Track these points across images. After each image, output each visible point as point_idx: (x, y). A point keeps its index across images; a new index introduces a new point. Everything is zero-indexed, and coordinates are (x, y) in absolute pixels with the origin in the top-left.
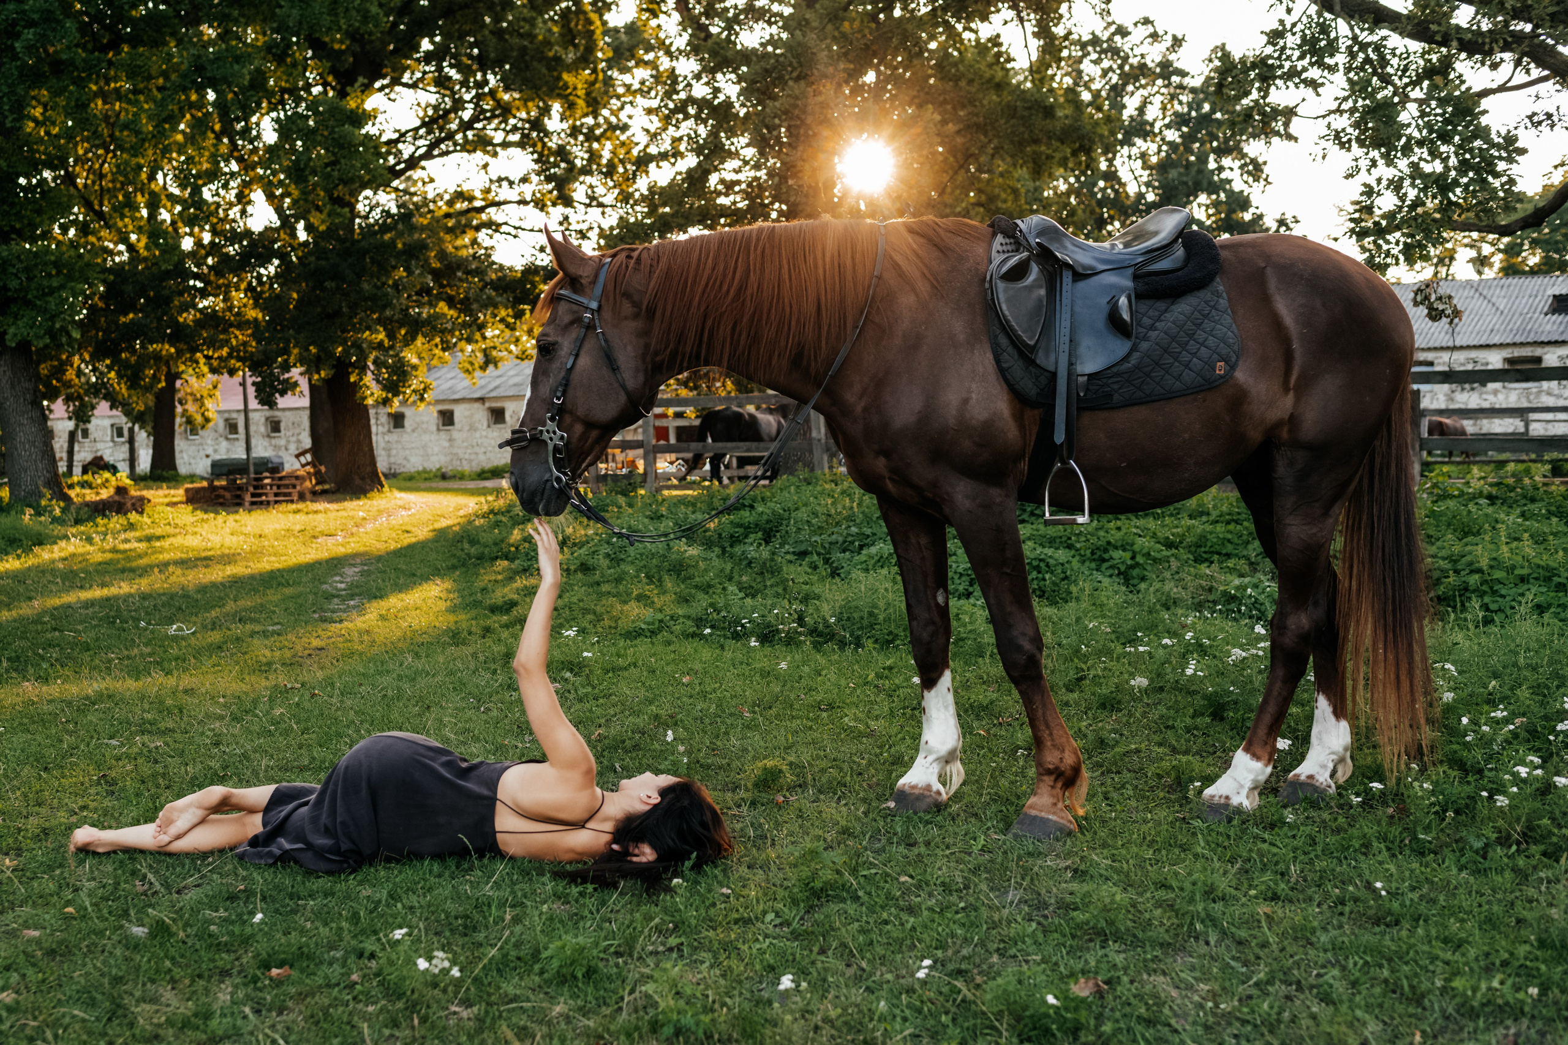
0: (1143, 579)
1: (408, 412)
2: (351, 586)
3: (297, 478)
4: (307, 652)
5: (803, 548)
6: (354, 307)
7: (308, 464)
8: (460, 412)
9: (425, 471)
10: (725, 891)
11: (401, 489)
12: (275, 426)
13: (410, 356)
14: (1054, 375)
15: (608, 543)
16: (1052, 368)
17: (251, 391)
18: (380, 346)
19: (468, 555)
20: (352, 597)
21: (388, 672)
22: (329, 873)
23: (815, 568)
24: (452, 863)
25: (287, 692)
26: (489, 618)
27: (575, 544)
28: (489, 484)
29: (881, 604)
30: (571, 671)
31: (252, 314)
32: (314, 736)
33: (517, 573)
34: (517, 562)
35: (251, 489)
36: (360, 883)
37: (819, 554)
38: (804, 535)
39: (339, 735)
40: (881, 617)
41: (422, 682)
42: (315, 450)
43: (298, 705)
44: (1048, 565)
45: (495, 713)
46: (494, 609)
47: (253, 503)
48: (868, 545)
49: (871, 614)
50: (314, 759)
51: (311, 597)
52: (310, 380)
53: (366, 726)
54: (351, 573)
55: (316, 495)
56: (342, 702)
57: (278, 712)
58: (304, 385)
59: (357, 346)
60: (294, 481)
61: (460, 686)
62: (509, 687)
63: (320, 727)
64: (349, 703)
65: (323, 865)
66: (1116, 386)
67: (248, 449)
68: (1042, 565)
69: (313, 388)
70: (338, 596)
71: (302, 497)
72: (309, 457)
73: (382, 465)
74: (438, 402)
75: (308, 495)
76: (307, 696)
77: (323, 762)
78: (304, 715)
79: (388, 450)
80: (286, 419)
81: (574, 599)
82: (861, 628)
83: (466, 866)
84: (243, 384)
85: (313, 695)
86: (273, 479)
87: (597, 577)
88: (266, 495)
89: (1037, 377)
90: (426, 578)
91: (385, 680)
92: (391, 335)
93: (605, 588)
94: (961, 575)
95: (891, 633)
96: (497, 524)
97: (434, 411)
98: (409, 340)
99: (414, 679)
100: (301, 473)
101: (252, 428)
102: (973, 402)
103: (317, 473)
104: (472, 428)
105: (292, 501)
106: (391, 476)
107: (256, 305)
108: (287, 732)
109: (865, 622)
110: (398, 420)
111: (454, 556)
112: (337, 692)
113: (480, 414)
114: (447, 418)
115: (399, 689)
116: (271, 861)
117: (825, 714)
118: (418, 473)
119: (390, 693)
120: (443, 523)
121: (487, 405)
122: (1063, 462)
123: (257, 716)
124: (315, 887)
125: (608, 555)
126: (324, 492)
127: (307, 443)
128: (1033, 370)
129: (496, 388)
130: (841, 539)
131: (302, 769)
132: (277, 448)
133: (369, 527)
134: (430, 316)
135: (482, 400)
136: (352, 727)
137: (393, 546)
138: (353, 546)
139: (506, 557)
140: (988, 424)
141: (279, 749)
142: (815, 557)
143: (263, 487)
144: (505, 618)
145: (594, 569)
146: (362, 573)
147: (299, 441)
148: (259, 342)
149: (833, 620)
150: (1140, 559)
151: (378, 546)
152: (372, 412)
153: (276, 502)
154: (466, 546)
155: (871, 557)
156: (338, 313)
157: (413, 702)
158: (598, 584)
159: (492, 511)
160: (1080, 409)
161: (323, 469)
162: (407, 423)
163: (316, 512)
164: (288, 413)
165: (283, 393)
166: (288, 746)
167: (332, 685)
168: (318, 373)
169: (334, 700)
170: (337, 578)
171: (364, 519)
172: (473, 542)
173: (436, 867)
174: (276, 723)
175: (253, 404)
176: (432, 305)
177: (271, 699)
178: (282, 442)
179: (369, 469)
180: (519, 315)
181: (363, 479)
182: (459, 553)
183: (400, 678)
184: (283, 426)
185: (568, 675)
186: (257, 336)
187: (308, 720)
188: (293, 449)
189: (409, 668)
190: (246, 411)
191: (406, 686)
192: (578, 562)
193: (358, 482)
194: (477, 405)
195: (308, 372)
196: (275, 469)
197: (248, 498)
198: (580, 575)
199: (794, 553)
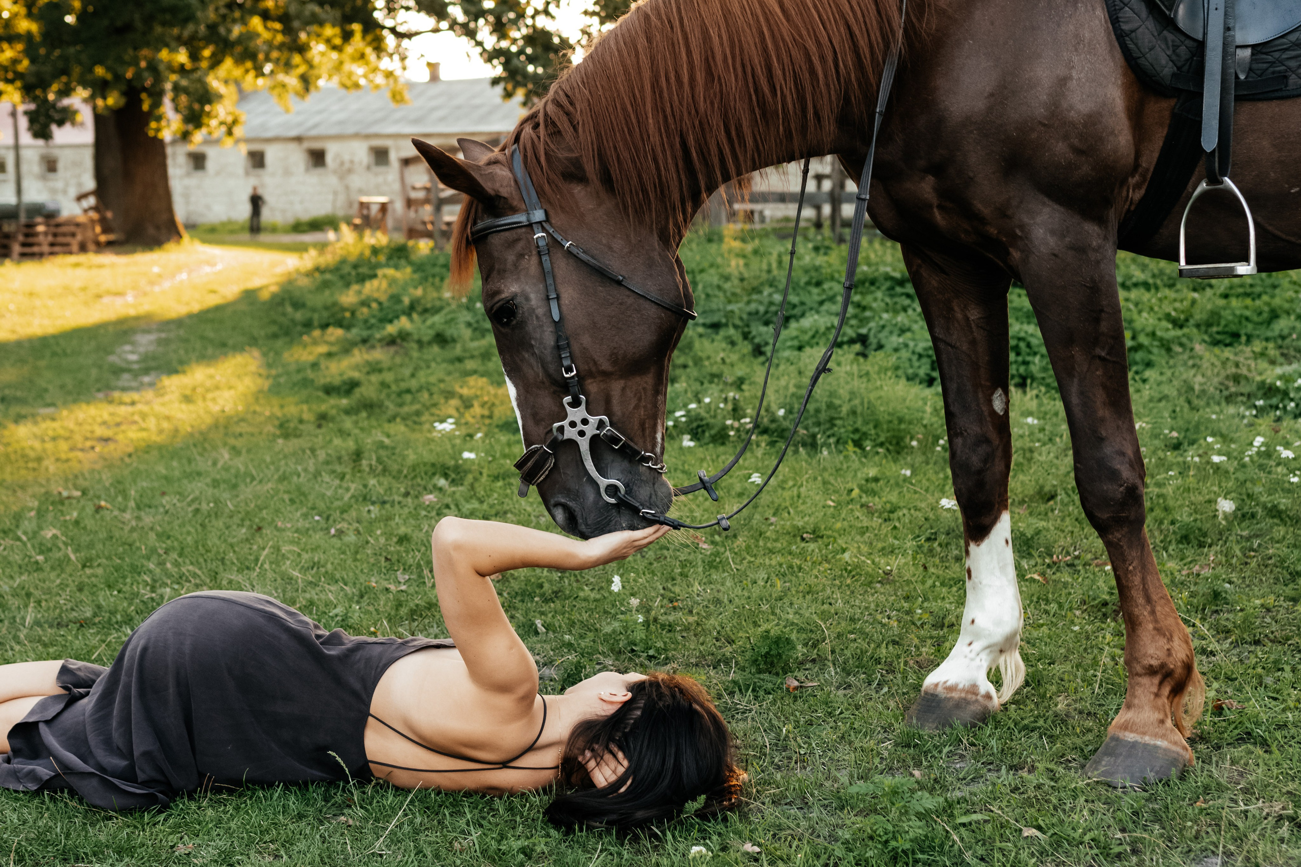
0: (1149, 364)
1: (212, 153)
2: (145, 358)
3: (78, 225)
4: (89, 444)
5: (715, 318)
6: (149, 20)
7: (91, 208)
8: (272, 154)
9: (230, 222)
10: (749, 847)
11: (204, 241)
12: (51, 166)
13: (214, 82)
14: (1201, 46)
15: (468, 308)
16: (1200, 37)
17: (23, 122)
18: (182, 70)
19: (293, 321)
20: (146, 371)
21: (199, 474)
22: (125, 811)
23: (733, 343)
24: (316, 794)
25: (62, 502)
26: (323, 401)
27: (426, 311)
28: (308, 238)
29: (843, 392)
30: (446, 476)
31: (25, 25)
32: (100, 571)
33: (354, 344)
34: (354, 331)
35: (21, 238)
36: (175, 829)
37: (736, 327)
38: (718, 302)
39: (136, 570)
40: (845, 409)
41: (247, 491)
42: (100, 192)
43: (77, 523)
44: (1029, 345)
45: (351, 538)
46: (329, 390)
47: (24, 255)
48: (797, 318)
49: (830, 406)
50: (99, 607)
51: (94, 372)
52: (95, 108)
53: (174, 555)
54: (146, 342)
55: (101, 247)
56: (138, 518)
57: (49, 533)
58: (86, 115)
59: (153, 67)
60: (72, 229)
61: (299, 497)
62: (365, 499)
63: (109, 558)
64: (148, 520)
65: (115, 800)
66: (1293, 64)
67: (19, 191)
68: (1022, 345)
69: (99, 119)
70: (128, 370)
71: (83, 248)
72: (92, 201)
73: (180, 213)
74: (248, 140)
75: (91, 246)
76: (90, 509)
77: (113, 613)
78: (85, 539)
79: (186, 196)
80: (64, 159)
81: (433, 379)
82: (818, 424)
83: (338, 798)
84: (14, 114)
85: (99, 509)
86: (48, 225)
87: (458, 350)
88: (39, 244)
89: (1175, 47)
90: (238, 348)
91: (196, 487)
92: (194, 56)
93: (470, 365)
94: (920, 356)
95: (856, 431)
96: (326, 284)
97: (244, 149)
98: (216, 62)
99: (235, 486)
100: (82, 219)
101: (24, 168)
102: (1073, 84)
103: (103, 221)
104: (287, 173)
105: (71, 253)
106: (191, 227)
107: (30, 15)
108: (61, 565)
109: (823, 416)
110: (198, 161)
111: (274, 322)
112: (132, 504)
113: (297, 157)
114: (257, 160)
115: (217, 501)
116: (33, 787)
117: (812, 546)
118: (223, 224)
119: (204, 507)
120: (255, 283)
121: (307, 145)
122: (1214, 180)
123: (19, 539)
124: (102, 838)
125: (469, 324)
126: (110, 244)
127: (90, 184)
128: (1170, 37)
129: (316, 126)
130: (762, 309)
131: (82, 624)
132: (54, 191)
133: (167, 285)
134: (241, 35)
135: (299, 139)
136: (154, 559)
137: (196, 308)
138: (145, 306)
139: (340, 324)
140: (1093, 120)
141: (49, 591)
142: (732, 331)
143: (36, 235)
144: (344, 402)
145: (454, 340)
146: (159, 342)
147: (80, 185)
148: (33, 61)
149: (781, 412)
150: (1143, 339)
151: (176, 309)
152: (169, 151)
153: (52, 254)
154: (289, 309)
155: (804, 332)
156: (127, 28)
157: (236, 520)
158: (460, 360)
159: (317, 269)
160: (1238, 98)
161: (109, 215)
162: (210, 164)
163: (100, 266)
164: (67, 152)
165: (61, 123)
166: (63, 586)
167: (124, 493)
168: (104, 98)
169: (127, 516)
170: (128, 348)
171: (160, 276)
172: (298, 305)
173: (293, 802)
174: (44, 549)
175: (26, 138)
176: (244, 22)
177: (41, 513)
178: (59, 185)
179: (165, 217)
180: (347, 36)
181: (158, 228)
182: (282, 319)
183: (216, 484)
184: (60, 165)
185: (442, 482)
186: (31, 49)
187: (91, 546)
188: (73, 192)
189: (226, 469)
190: (17, 147)
191: (226, 495)
192: (432, 333)
193: (151, 231)
194: (293, 146)
195: (91, 100)
196: (50, 216)
197: (17, 249)
198: (436, 349)
199: (704, 325)
